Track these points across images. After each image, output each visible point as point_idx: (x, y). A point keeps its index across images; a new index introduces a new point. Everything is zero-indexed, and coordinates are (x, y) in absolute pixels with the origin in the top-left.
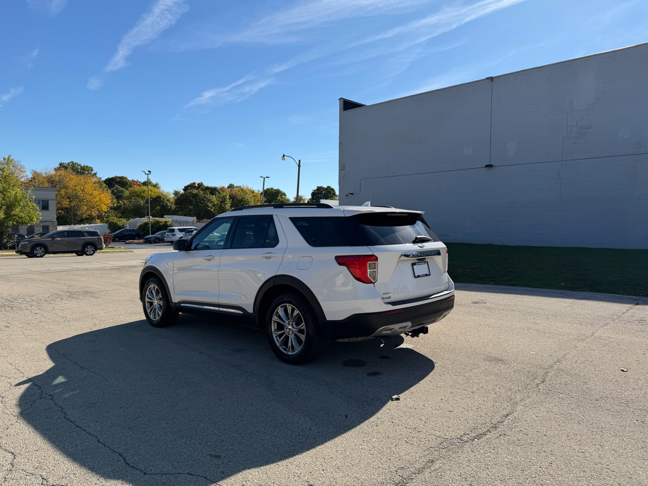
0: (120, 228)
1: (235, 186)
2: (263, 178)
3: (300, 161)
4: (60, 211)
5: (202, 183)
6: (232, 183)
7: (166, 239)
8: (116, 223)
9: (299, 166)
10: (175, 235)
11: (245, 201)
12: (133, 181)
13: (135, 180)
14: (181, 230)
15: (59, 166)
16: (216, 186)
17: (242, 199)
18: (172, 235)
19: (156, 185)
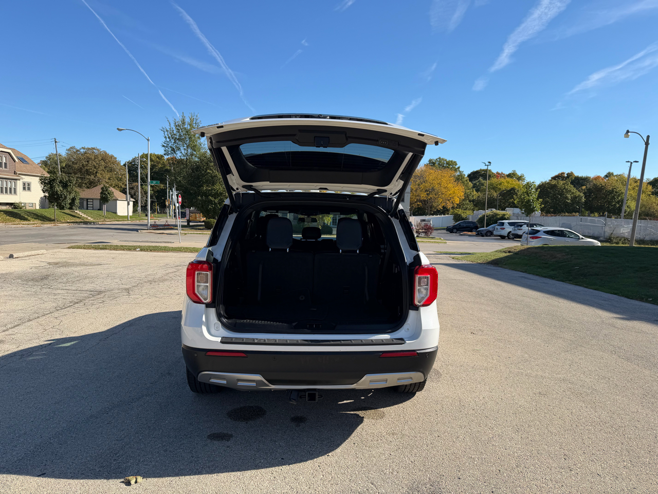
0: (463, 219)
1: (615, 174)
2: (630, 163)
3: (648, 137)
4: (419, 203)
5: (572, 173)
6: (611, 171)
7: (495, 233)
8: (460, 215)
9: (647, 144)
10: (504, 229)
11: (616, 192)
12: (497, 173)
13: (500, 172)
14: (510, 224)
15: (428, 162)
16: (589, 175)
17: (613, 189)
18: (501, 229)
19: (521, 177)
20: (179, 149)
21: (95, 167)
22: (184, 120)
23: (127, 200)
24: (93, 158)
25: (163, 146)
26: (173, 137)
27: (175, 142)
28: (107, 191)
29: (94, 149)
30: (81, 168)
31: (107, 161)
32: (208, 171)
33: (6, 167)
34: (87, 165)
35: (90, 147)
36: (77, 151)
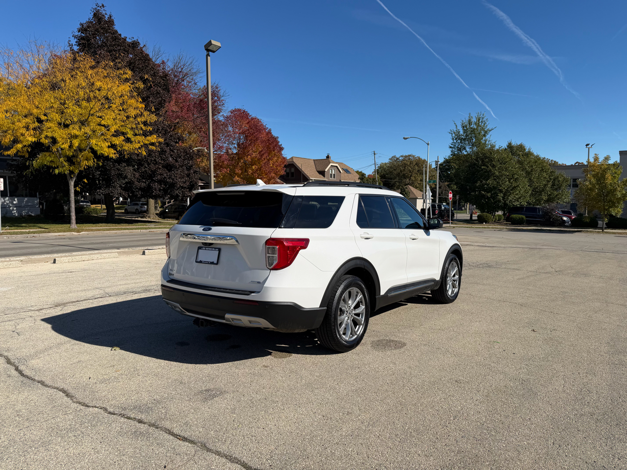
20: (465, 149)
21: (410, 172)
22: (470, 120)
23: (423, 198)
24: (409, 164)
25: (451, 147)
26: (457, 137)
27: (461, 142)
28: (404, 191)
29: (410, 156)
30: (399, 173)
31: (420, 164)
32: (483, 167)
33: (334, 177)
34: (404, 170)
35: (407, 155)
36: (397, 159)
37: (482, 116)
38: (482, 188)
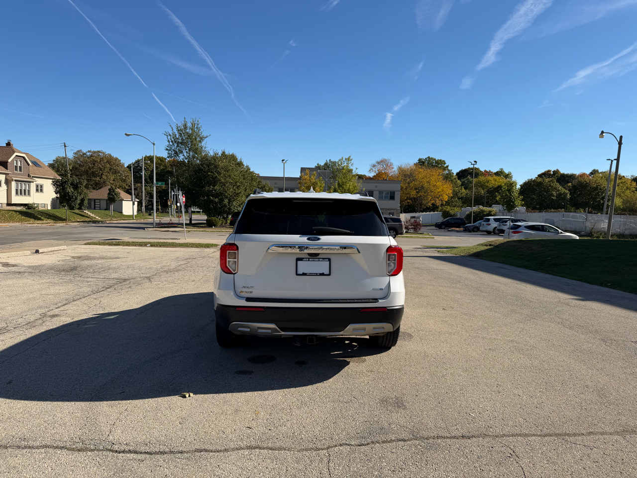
0: (451, 216)
1: (600, 171)
2: (610, 161)
3: (621, 137)
4: (409, 201)
5: (558, 170)
6: (596, 169)
7: (481, 228)
8: (448, 212)
9: (620, 143)
10: (490, 224)
11: (601, 189)
12: (485, 171)
13: (488, 170)
14: (496, 220)
15: (418, 162)
16: (575, 173)
17: (597, 186)
18: (487, 224)
19: (508, 175)
20: (182, 152)
21: (101, 170)
22: (185, 125)
23: (132, 200)
24: (99, 160)
25: (167, 149)
26: (175, 141)
27: (178, 146)
28: (114, 192)
29: (99, 152)
30: (87, 171)
31: (111, 163)
32: (209, 173)
33: (20, 170)
34: (93, 167)
35: (96, 150)
36: (84, 154)
37: (196, 122)
38: (209, 194)
